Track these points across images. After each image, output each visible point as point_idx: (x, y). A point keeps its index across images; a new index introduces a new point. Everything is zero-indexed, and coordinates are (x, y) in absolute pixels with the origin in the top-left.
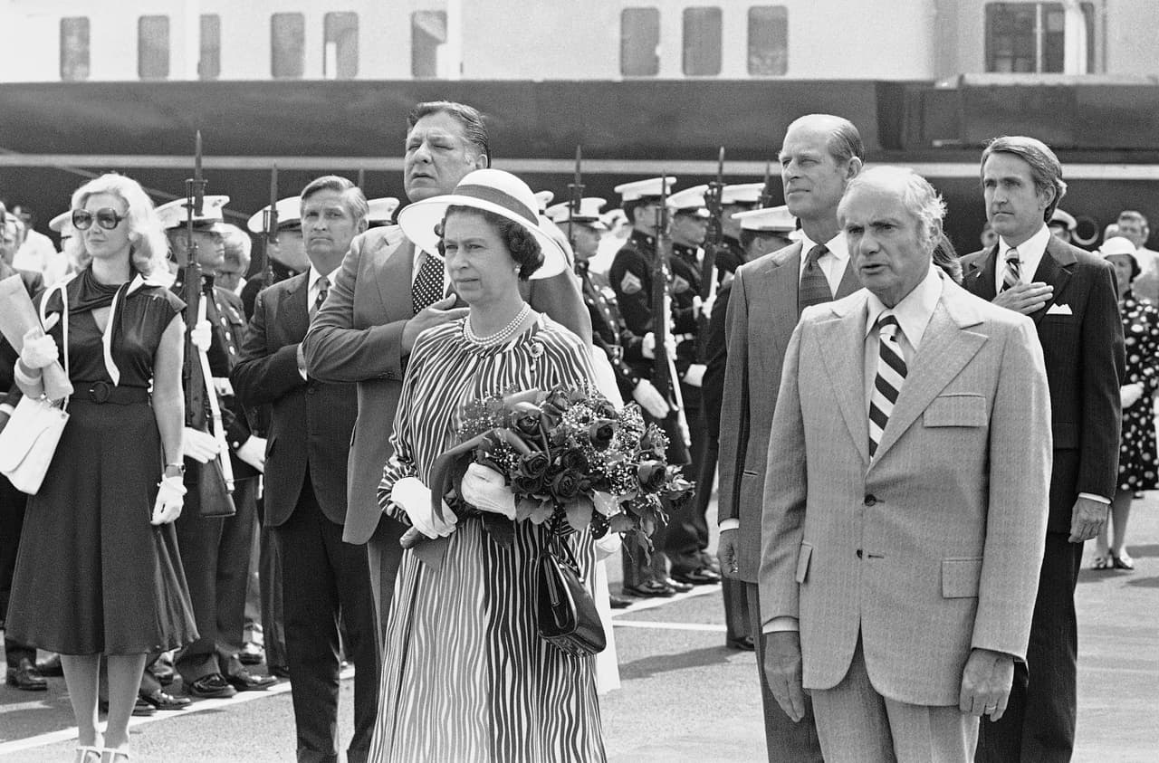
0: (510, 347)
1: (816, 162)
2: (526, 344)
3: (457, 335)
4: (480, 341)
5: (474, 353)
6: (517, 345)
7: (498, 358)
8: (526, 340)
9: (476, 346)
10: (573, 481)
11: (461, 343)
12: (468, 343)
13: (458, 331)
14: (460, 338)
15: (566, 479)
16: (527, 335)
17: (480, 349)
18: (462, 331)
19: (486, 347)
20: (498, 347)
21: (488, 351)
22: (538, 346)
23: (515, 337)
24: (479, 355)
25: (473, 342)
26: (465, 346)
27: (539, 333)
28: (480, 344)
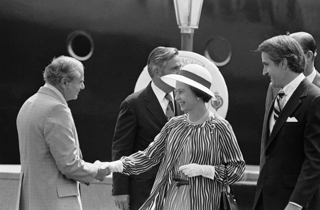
0: (203, 125)
3: (185, 120)
5: (191, 127)
6: (206, 125)
7: (199, 129)
11: (186, 123)
12: (189, 124)
13: (185, 119)
14: (186, 121)
16: (209, 121)
19: (195, 125)
20: (199, 125)
21: (195, 127)
22: (213, 125)
23: (205, 122)
24: (192, 128)
25: (190, 123)
26: (187, 125)
27: (213, 120)
28: (193, 124)
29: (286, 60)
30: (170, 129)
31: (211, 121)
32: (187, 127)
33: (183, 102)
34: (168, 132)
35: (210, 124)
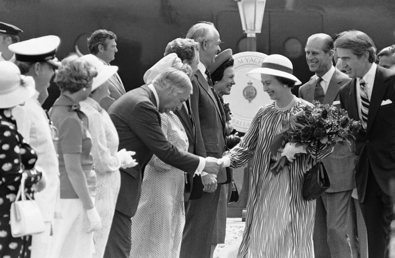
0: (292, 110)
1: (318, 54)
2: (297, 109)
3: (273, 108)
4: (281, 110)
5: (280, 114)
6: (294, 109)
7: (289, 114)
8: (296, 107)
9: (280, 112)
10: (320, 131)
11: (274, 111)
12: (277, 111)
13: (273, 107)
14: (274, 109)
15: (318, 131)
16: (296, 106)
17: (282, 112)
18: (274, 106)
19: (284, 111)
20: (288, 111)
21: (284, 112)
22: (301, 109)
23: (293, 107)
24: (282, 114)
25: (279, 110)
26: (276, 112)
27: (300, 105)
28: (281, 111)
29: (368, 53)
30: (260, 117)
31: (299, 105)
32: (277, 114)
33: (272, 92)
34: (259, 121)
35: (298, 109)
